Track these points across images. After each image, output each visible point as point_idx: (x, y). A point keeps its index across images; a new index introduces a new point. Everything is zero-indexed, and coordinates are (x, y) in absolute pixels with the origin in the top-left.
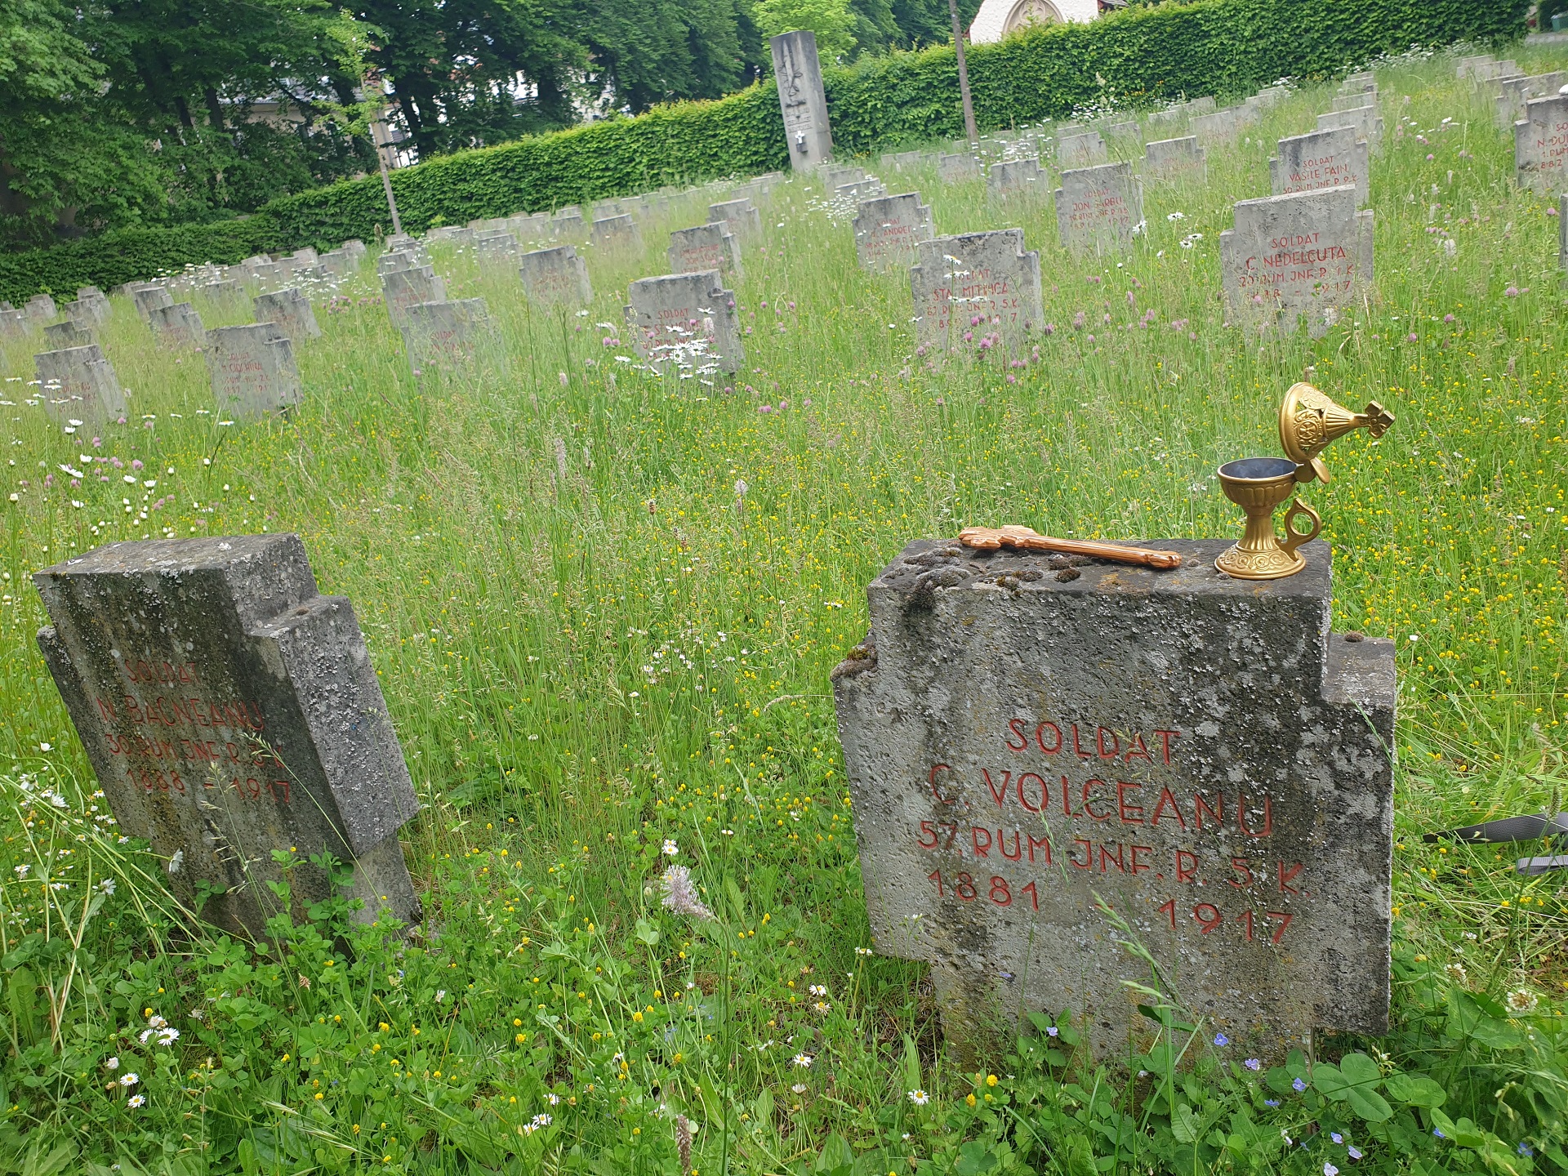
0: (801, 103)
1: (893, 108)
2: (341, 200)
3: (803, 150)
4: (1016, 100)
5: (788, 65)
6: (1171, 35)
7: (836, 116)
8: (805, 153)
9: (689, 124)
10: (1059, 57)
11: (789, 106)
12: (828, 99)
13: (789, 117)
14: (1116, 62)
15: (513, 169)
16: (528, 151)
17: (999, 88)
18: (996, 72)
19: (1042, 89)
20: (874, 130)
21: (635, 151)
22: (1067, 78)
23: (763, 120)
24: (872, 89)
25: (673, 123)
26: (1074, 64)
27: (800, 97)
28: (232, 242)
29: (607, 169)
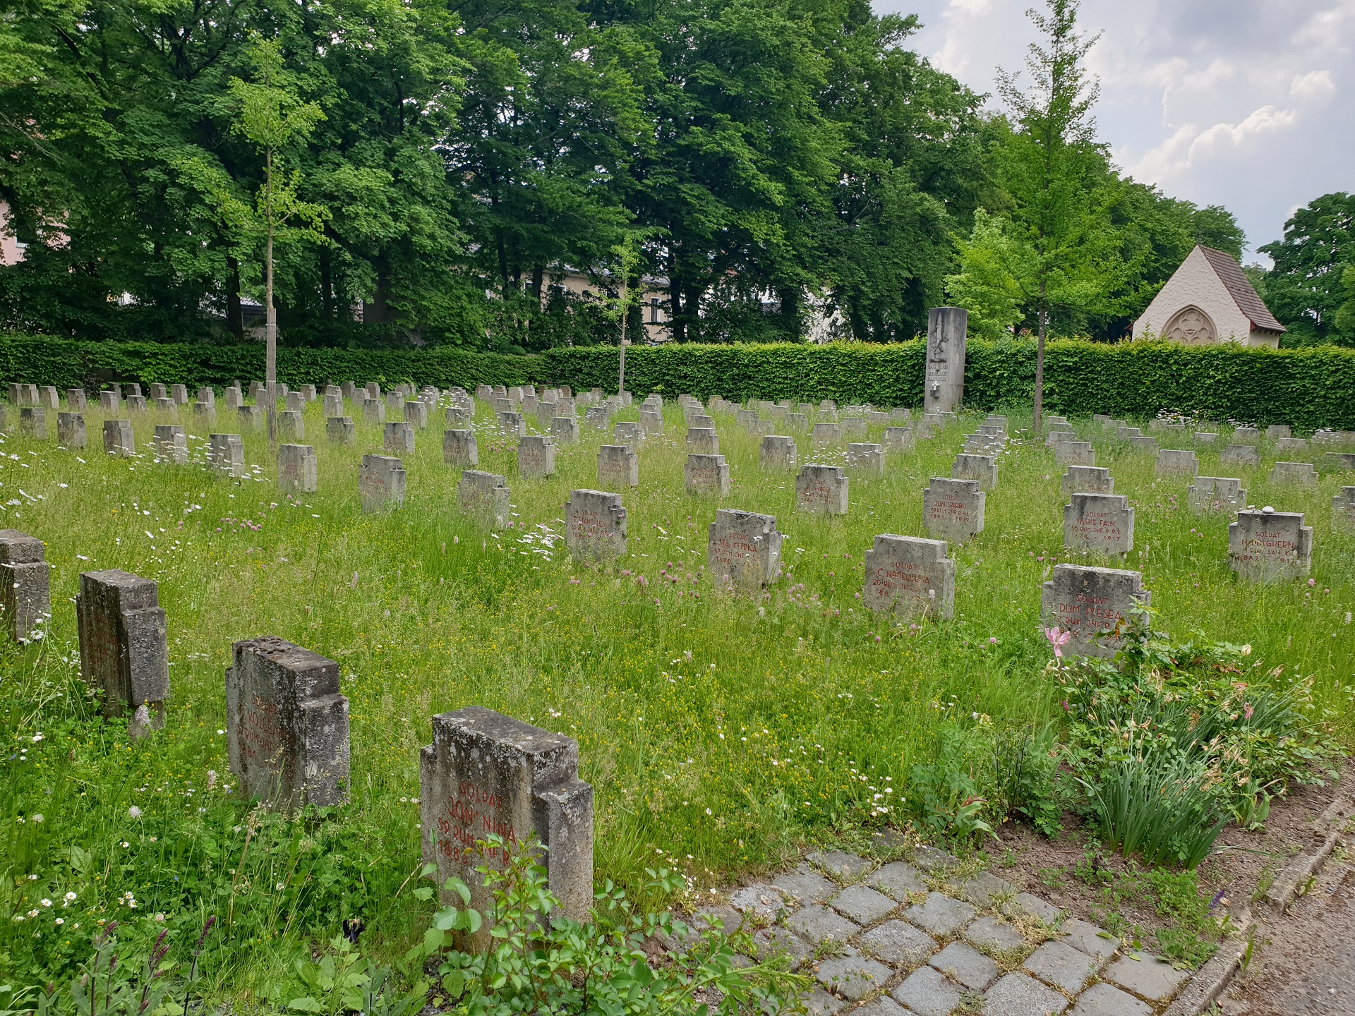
0: (942, 361)
1: (1016, 379)
2: (598, 358)
3: (935, 396)
4: (1119, 393)
5: (939, 331)
6: (1260, 370)
7: (971, 375)
8: (937, 398)
9: (856, 359)
10: (1161, 367)
11: (932, 361)
12: (967, 361)
13: (930, 369)
14: (1209, 382)
15: (721, 364)
16: (735, 353)
17: (1106, 381)
18: (1108, 369)
19: (1142, 389)
20: (998, 392)
21: (812, 370)
22: (1164, 385)
23: (913, 366)
24: (1003, 362)
25: (844, 355)
26: (1173, 376)
27: (943, 356)
28: (516, 371)
29: (786, 378)
